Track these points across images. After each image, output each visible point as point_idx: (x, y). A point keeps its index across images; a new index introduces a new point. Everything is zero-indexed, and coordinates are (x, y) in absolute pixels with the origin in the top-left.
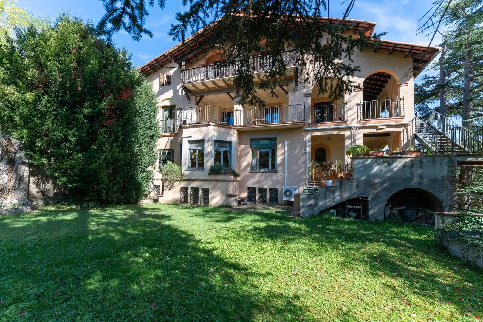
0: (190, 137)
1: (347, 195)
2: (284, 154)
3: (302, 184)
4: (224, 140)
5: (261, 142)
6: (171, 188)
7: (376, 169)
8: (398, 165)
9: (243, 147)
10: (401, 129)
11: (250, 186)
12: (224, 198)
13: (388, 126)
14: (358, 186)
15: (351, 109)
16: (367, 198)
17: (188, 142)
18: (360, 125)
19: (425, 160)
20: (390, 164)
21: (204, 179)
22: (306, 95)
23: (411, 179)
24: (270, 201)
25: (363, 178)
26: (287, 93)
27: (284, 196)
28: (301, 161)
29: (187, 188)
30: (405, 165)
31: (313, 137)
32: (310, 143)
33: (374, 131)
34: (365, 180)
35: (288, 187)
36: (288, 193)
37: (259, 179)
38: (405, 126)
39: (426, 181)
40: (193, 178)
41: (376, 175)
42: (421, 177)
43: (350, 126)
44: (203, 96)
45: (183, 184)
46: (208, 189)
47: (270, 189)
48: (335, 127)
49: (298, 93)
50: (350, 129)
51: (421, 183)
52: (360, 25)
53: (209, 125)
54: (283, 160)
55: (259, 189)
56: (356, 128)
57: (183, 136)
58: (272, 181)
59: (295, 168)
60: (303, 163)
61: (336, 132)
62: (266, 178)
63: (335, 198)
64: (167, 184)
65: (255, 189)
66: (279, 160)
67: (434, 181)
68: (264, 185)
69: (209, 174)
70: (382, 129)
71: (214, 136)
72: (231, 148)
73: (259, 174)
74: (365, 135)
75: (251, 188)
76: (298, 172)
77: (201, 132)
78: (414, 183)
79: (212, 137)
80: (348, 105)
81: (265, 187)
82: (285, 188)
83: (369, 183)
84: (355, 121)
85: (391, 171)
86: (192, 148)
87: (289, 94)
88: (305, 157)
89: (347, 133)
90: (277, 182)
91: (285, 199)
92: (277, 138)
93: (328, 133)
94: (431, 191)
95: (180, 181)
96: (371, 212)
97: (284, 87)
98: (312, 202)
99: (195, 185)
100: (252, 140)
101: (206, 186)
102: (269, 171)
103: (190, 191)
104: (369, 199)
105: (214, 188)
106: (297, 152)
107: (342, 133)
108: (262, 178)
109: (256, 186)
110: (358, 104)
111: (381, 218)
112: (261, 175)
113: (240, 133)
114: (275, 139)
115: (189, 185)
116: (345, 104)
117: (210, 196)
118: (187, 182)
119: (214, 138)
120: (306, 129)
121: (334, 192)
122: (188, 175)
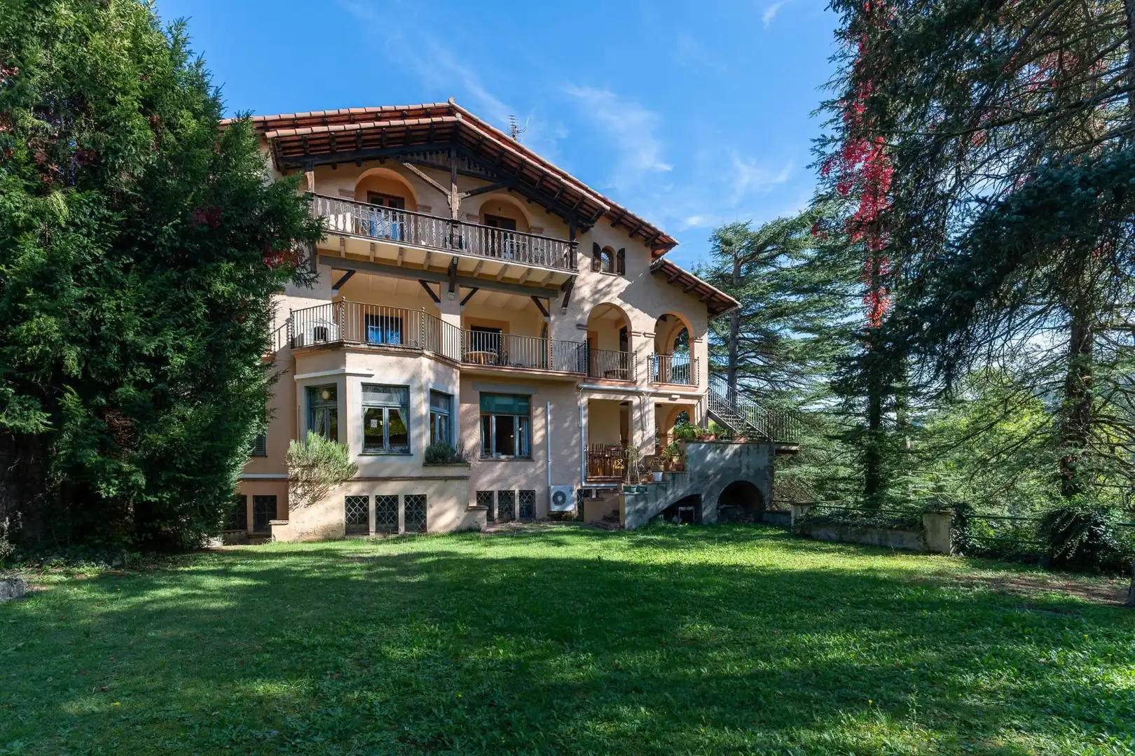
0: (370, 376)
1: (680, 492)
2: (546, 426)
3: (576, 481)
4: (444, 391)
5: (500, 401)
6: (314, 499)
7: (709, 457)
8: (730, 451)
9: (465, 406)
10: (695, 402)
11: (483, 489)
12: (464, 514)
13: (683, 396)
14: (691, 480)
15: (641, 363)
16: (700, 495)
17: (360, 388)
18: (652, 390)
19: (751, 447)
20: (722, 451)
21: (413, 475)
22: (579, 326)
23: (739, 469)
24: (521, 516)
25: (698, 468)
26: (547, 315)
27: (552, 504)
28: (574, 442)
29: (366, 499)
30: (735, 453)
31: (590, 401)
32: (587, 411)
33: (665, 400)
34: (698, 472)
35: (560, 488)
36: (560, 498)
37: (502, 473)
38: (699, 398)
39: (751, 472)
40: (382, 475)
41: (711, 464)
42: (748, 467)
43: (641, 389)
44: (354, 272)
45: (355, 489)
46: (423, 498)
47: (521, 493)
48: (622, 388)
49: (567, 319)
50: (639, 394)
51: (748, 475)
52: (660, 237)
53: (421, 355)
54: (545, 436)
55: (500, 493)
56: (648, 393)
57: (347, 371)
58: (526, 476)
59: (565, 452)
60: (575, 445)
61: (622, 397)
62: (515, 472)
63: (666, 499)
64: (300, 491)
65: (491, 493)
66: (537, 438)
67: (758, 472)
68: (511, 486)
69: (425, 465)
70: (675, 399)
71: (429, 380)
72: (450, 407)
73: (500, 465)
74: (658, 406)
75: (485, 493)
76: (570, 460)
77: (403, 368)
78: (743, 474)
79: (427, 384)
80: (639, 355)
81: (512, 489)
82: (554, 489)
83: (703, 477)
84: (646, 383)
85: (723, 459)
86: (371, 402)
87: (552, 318)
88: (577, 435)
89: (636, 401)
90: (535, 479)
91: (555, 508)
92: (530, 396)
93: (612, 397)
94: (755, 483)
95: (345, 480)
96: (704, 514)
97: (544, 302)
98: (640, 505)
99: (388, 489)
100: (482, 394)
101: (418, 492)
102: (516, 459)
103: (372, 505)
104: (703, 497)
105: (441, 493)
106: (566, 425)
107: (630, 399)
108: (507, 472)
109: (495, 488)
110: (649, 358)
111: (714, 520)
112: (506, 466)
113: (464, 376)
114: (527, 398)
115: (371, 489)
116: (633, 355)
117: (430, 513)
118: (367, 484)
119: (431, 386)
120: (581, 385)
121: (665, 490)
122: (367, 466)
